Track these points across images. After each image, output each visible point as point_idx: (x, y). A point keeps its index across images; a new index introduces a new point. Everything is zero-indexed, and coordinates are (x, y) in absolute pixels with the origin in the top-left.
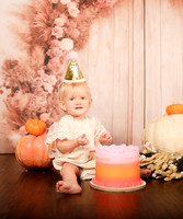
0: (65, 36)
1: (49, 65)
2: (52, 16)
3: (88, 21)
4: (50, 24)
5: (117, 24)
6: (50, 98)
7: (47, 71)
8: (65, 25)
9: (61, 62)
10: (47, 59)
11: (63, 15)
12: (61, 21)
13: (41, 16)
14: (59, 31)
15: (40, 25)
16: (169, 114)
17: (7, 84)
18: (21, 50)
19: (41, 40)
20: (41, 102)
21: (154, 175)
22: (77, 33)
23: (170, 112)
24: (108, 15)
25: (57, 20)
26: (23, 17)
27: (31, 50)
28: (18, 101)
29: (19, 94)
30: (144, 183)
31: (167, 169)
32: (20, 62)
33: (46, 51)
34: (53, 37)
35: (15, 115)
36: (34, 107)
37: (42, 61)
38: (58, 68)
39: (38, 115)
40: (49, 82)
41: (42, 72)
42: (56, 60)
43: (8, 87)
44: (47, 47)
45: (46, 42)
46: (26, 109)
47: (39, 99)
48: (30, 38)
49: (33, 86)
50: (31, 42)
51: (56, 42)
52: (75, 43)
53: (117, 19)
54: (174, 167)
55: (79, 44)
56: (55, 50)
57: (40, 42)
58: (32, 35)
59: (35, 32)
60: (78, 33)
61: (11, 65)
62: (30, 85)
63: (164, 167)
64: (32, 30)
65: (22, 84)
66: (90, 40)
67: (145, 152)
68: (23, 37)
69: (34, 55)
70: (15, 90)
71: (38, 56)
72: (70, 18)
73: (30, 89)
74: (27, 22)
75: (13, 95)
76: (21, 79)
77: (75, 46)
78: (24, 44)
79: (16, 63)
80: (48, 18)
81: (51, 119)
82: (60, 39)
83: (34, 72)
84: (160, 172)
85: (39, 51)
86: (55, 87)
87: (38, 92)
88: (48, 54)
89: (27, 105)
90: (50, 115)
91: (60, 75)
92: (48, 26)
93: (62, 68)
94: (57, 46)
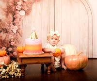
0: (22, 9)
1: (15, 21)
3: (31, 3)
6: (15, 36)
7: (14, 24)
8: (22, 5)
9: (20, 20)
10: (14, 19)
12: (20, 3)
13: (11, 1)
14: (19, 7)
15: (11, 4)
19: (11, 11)
20: (11, 37)
22: (26, 8)
24: (40, 1)
25: (18, 3)
26: (4, 1)
27: (7, 15)
28: (1, 37)
29: (2, 34)
32: (2, 20)
33: (13, 16)
34: (17, 10)
35: (0, 42)
36: (8, 39)
37: (12, 20)
38: (18, 23)
39: (10, 42)
40: (15, 29)
41: (12, 24)
42: (18, 20)
44: (14, 14)
45: (14, 12)
46: (4, 40)
47: (10, 36)
48: (7, 10)
49: (8, 30)
50: (7, 12)
52: (26, 12)
53: (43, 2)
55: (27, 13)
56: (17, 15)
57: (11, 12)
59: (9, 8)
62: (6, 30)
64: (7, 6)
65: (3, 29)
66: (32, 11)
68: (4, 9)
69: (8, 17)
71: (10, 18)
72: (24, 2)
74: (6, 3)
76: (3, 27)
77: (26, 14)
78: (4, 13)
80: (14, 2)
82: (19, 11)
83: (8, 25)
85: (11, 16)
86: (17, 31)
87: (10, 33)
88: (14, 16)
89: (5, 38)
90: (15, 43)
91: (19, 26)
92: (15, 5)
93: (20, 23)
94: (18, 14)
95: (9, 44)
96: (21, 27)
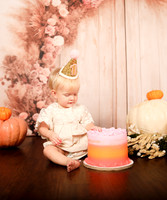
0: (57, 34)
1: (44, 59)
2: (45, 18)
3: (76, 21)
4: (43, 24)
6: (45, 88)
7: (42, 65)
8: (57, 25)
9: (54, 57)
10: (42, 54)
11: (55, 16)
12: (53, 21)
13: (35, 17)
14: (51, 30)
15: (34, 24)
16: (150, 99)
17: (8, 76)
18: (19, 47)
19: (35, 38)
20: (37, 91)
21: (139, 154)
22: (66, 31)
23: (150, 97)
24: (93, 15)
25: (49, 21)
26: (20, 18)
27: (28, 47)
28: (17, 91)
29: (18, 85)
30: (132, 162)
31: (150, 149)
32: (19, 58)
33: (40, 47)
34: (47, 35)
35: (15, 103)
36: (31, 96)
37: (37, 56)
38: (51, 62)
39: (35, 102)
40: (44, 74)
41: (37, 65)
42: (49, 55)
43: (8, 79)
44: (41, 44)
45: (40, 39)
46: (24, 98)
47: (35, 89)
48: (26, 37)
49: (30, 77)
50: (27, 40)
51: (49, 39)
52: (66, 39)
53: (101, 18)
54: (157, 147)
55: (69, 40)
56: (48, 46)
57: (35, 40)
58: (28, 34)
59: (31, 31)
60: (68, 31)
61: (11, 60)
62: (27, 77)
63: (148, 147)
64: (28, 29)
65: (20, 76)
66: (78, 37)
67: (130, 133)
68: (20, 35)
69: (30, 50)
70: (15, 82)
71: (34, 52)
72: (61, 18)
73: (27, 80)
74: (24, 22)
75: (13, 86)
76: (20, 72)
77: (65, 42)
78: (22, 42)
79: (15, 58)
80: (42, 19)
82: (52, 37)
83: (30, 66)
84: (145, 151)
85: (35, 47)
87: (35, 83)
88: (42, 49)
89: (26, 94)
90: (46, 103)
91: (54, 67)
92: (42, 25)
93: (55, 61)
94: (49, 43)
95: (33, 105)
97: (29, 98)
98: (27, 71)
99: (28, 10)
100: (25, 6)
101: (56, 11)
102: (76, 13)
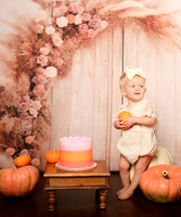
0: (50, 64)
1: (35, 91)
2: (37, 45)
3: (71, 51)
4: (35, 53)
5: (98, 53)
6: (35, 122)
7: (33, 97)
8: (50, 54)
9: (46, 89)
10: (33, 86)
11: (48, 45)
12: (45, 50)
13: (27, 45)
14: (44, 60)
15: (25, 53)
18: (8, 77)
19: (26, 68)
20: (26, 125)
22: (60, 62)
24: (90, 45)
25: (42, 50)
26: (10, 45)
27: (17, 77)
28: (4, 125)
29: (6, 118)
32: (7, 88)
33: (31, 78)
34: (39, 65)
36: (19, 130)
37: (28, 87)
38: (42, 94)
39: (24, 137)
41: (27, 98)
42: (41, 87)
44: (32, 74)
45: (31, 70)
46: (12, 132)
47: (24, 123)
48: (16, 66)
49: (19, 110)
50: (17, 70)
51: (41, 69)
52: (59, 71)
53: (97, 49)
55: (62, 72)
56: (40, 77)
57: (26, 70)
58: (18, 63)
59: (21, 60)
60: (62, 62)
62: (16, 109)
64: (18, 58)
65: (8, 109)
66: (73, 69)
68: (9, 64)
69: (20, 81)
70: (2, 114)
71: (23, 83)
72: (54, 47)
73: (16, 113)
74: (13, 50)
76: (8, 104)
77: (59, 74)
78: (11, 71)
79: (2, 89)
80: (34, 47)
81: (36, 142)
82: (45, 68)
83: (20, 98)
85: (25, 78)
86: (40, 112)
87: (24, 116)
88: (33, 80)
89: (14, 128)
90: (36, 138)
91: (45, 100)
93: (47, 94)
94: (41, 73)
95: (22, 140)
96: (47, 103)
97: (17, 132)
98: (16, 104)
99: (18, 37)
100: (16, 32)
101: (50, 40)
102: (71, 43)
